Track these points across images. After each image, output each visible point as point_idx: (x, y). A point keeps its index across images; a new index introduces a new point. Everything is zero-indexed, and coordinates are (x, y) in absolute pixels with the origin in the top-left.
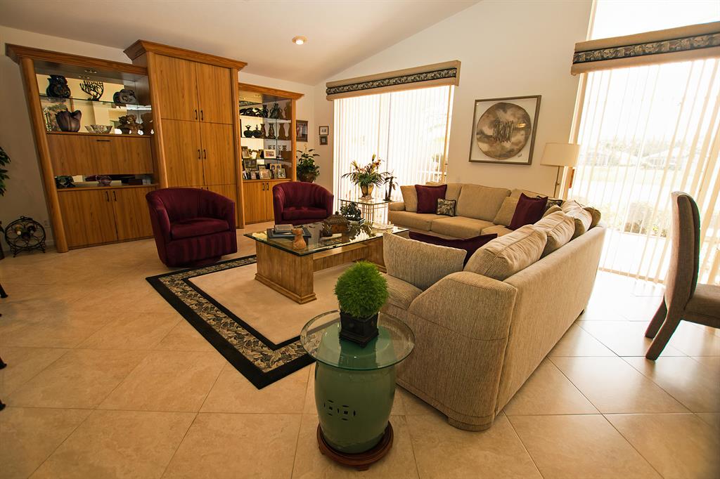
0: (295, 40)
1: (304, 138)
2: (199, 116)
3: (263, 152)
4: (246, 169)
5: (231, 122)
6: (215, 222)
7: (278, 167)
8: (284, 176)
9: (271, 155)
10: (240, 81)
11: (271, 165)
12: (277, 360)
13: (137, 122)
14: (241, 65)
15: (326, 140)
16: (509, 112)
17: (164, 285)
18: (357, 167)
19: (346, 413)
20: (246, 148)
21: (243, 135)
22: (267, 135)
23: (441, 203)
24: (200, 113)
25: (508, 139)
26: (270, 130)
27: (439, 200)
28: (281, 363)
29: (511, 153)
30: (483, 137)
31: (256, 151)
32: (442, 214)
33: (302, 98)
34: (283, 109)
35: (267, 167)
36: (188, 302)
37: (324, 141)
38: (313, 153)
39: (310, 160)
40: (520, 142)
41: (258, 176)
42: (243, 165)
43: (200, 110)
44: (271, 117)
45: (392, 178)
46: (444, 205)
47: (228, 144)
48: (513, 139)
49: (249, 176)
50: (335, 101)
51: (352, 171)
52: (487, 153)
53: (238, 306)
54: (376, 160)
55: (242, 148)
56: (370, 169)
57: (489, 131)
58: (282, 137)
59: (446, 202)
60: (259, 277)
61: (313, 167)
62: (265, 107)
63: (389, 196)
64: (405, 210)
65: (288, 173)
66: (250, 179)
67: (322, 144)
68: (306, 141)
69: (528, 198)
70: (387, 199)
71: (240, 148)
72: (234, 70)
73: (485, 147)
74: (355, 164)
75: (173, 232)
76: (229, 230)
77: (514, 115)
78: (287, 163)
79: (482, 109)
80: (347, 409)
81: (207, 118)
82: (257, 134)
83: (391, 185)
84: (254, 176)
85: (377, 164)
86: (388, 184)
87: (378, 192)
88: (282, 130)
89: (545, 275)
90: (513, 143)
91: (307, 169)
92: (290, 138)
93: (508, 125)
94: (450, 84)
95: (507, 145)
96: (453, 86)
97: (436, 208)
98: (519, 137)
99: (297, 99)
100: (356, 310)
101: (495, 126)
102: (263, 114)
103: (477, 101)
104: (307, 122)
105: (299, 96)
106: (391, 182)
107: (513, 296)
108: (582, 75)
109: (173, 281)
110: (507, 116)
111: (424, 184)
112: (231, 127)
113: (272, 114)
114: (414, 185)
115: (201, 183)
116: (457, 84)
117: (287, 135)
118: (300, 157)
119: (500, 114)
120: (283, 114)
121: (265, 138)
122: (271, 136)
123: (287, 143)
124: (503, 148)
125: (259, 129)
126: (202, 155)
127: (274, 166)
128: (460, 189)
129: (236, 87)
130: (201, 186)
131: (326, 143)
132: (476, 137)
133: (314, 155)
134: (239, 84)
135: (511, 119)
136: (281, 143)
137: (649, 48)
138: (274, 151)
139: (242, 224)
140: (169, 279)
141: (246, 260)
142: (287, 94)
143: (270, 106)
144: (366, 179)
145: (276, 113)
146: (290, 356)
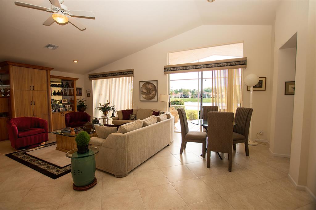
0: (74, 61)
1: (80, 94)
2: (32, 88)
3: (61, 101)
4: (54, 108)
5: (46, 90)
6: (39, 130)
7: (69, 106)
8: (71, 110)
9: (65, 102)
10: (51, 75)
11: (65, 106)
12: (62, 171)
13: (2, 91)
14: (51, 69)
15: (90, 95)
16: (150, 85)
17: (15, 156)
18: (101, 105)
19: (79, 173)
20: (54, 99)
21: (52, 95)
22: (63, 94)
23: (131, 116)
24: (33, 87)
25: (151, 93)
26: (65, 92)
27: (130, 115)
28: (64, 171)
29: (152, 98)
30: (143, 93)
31: (58, 101)
32: (131, 120)
33: (78, 80)
34: (70, 84)
35: (64, 106)
36: (26, 160)
37: (89, 95)
38: (84, 100)
39: (83, 103)
40: (154, 94)
41: (59, 110)
42: (52, 106)
43: (33, 86)
44: (65, 87)
45: (114, 108)
46: (132, 116)
47: (45, 98)
48: (152, 93)
49: (55, 111)
50: (93, 80)
51: (99, 107)
52: (145, 98)
53: (48, 158)
54: (108, 102)
55: (52, 99)
56: (106, 105)
57: (145, 91)
58: (70, 95)
59: (132, 115)
60: (58, 149)
61: (84, 106)
62: (62, 83)
63: (114, 115)
64: (118, 119)
65: (73, 108)
66: (56, 112)
67: (88, 96)
68: (81, 95)
69: (155, 112)
70: (113, 116)
71: (51, 100)
72: (48, 71)
73: (144, 96)
74: (100, 104)
75: (19, 135)
76: (45, 132)
77: (151, 86)
78: (72, 105)
79: (142, 84)
80: (79, 171)
81: (36, 89)
82: (59, 94)
83: (114, 111)
84: (57, 111)
85: (108, 104)
86: (113, 110)
87: (110, 114)
88: (70, 92)
89: (144, 131)
90: (152, 95)
91: (82, 107)
92: (73, 95)
93: (150, 89)
94: (132, 76)
95: (151, 95)
96: (132, 77)
97: (129, 118)
98: (153, 93)
99: (76, 80)
100: (80, 144)
101: (146, 89)
102: (62, 86)
103: (140, 82)
104: (81, 88)
105: (77, 79)
106: (114, 110)
107: (126, 136)
108: (168, 75)
109: (18, 154)
110: (150, 86)
111: (125, 110)
112: (46, 92)
113: (65, 86)
114: (121, 110)
115: (32, 115)
116: (134, 76)
117: (72, 94)
118: (78, 102)
119: (147, 85)
120: (71, 86)
121: (62, 95)
122: (65, 94)
123: (72, 97)
124: (150, 96)
125: (60, 92)
126: (33, 103)
127: (67, 106)
128: (137, 110)
129: (49, 77)
130: (32, 116)
131: (90, 96)
132: (141, 93)
133: (85, 101)
134: (50, 76)
135: (151, 87)
136: (70, 97)
137: (191, 67)
138: (67, 100)
139: (52, 131)
140: (17, 153)
141: (52, 144)
142: (72, 79)
143: (65, 83)
144: (105, 109)
145: (68, 86)
146: (67, 169)
